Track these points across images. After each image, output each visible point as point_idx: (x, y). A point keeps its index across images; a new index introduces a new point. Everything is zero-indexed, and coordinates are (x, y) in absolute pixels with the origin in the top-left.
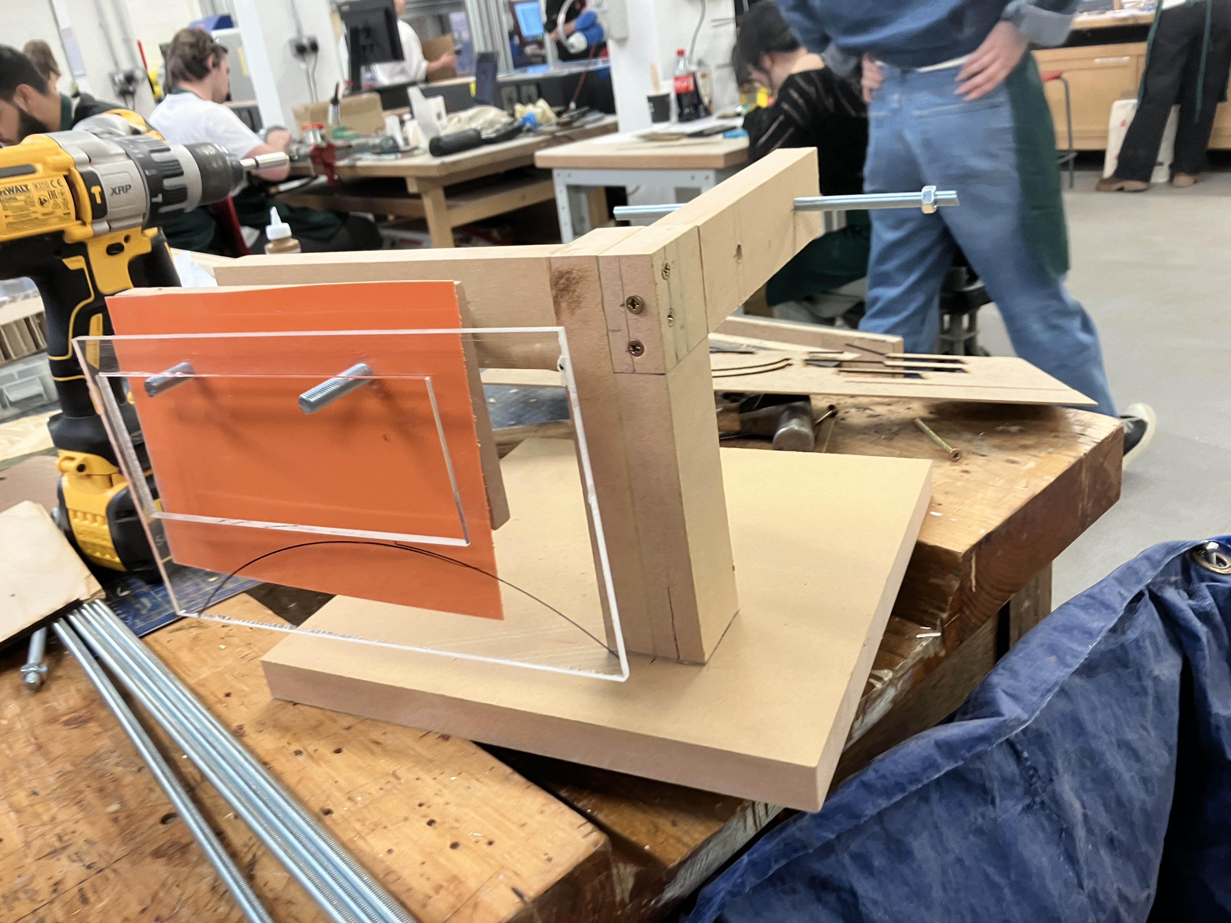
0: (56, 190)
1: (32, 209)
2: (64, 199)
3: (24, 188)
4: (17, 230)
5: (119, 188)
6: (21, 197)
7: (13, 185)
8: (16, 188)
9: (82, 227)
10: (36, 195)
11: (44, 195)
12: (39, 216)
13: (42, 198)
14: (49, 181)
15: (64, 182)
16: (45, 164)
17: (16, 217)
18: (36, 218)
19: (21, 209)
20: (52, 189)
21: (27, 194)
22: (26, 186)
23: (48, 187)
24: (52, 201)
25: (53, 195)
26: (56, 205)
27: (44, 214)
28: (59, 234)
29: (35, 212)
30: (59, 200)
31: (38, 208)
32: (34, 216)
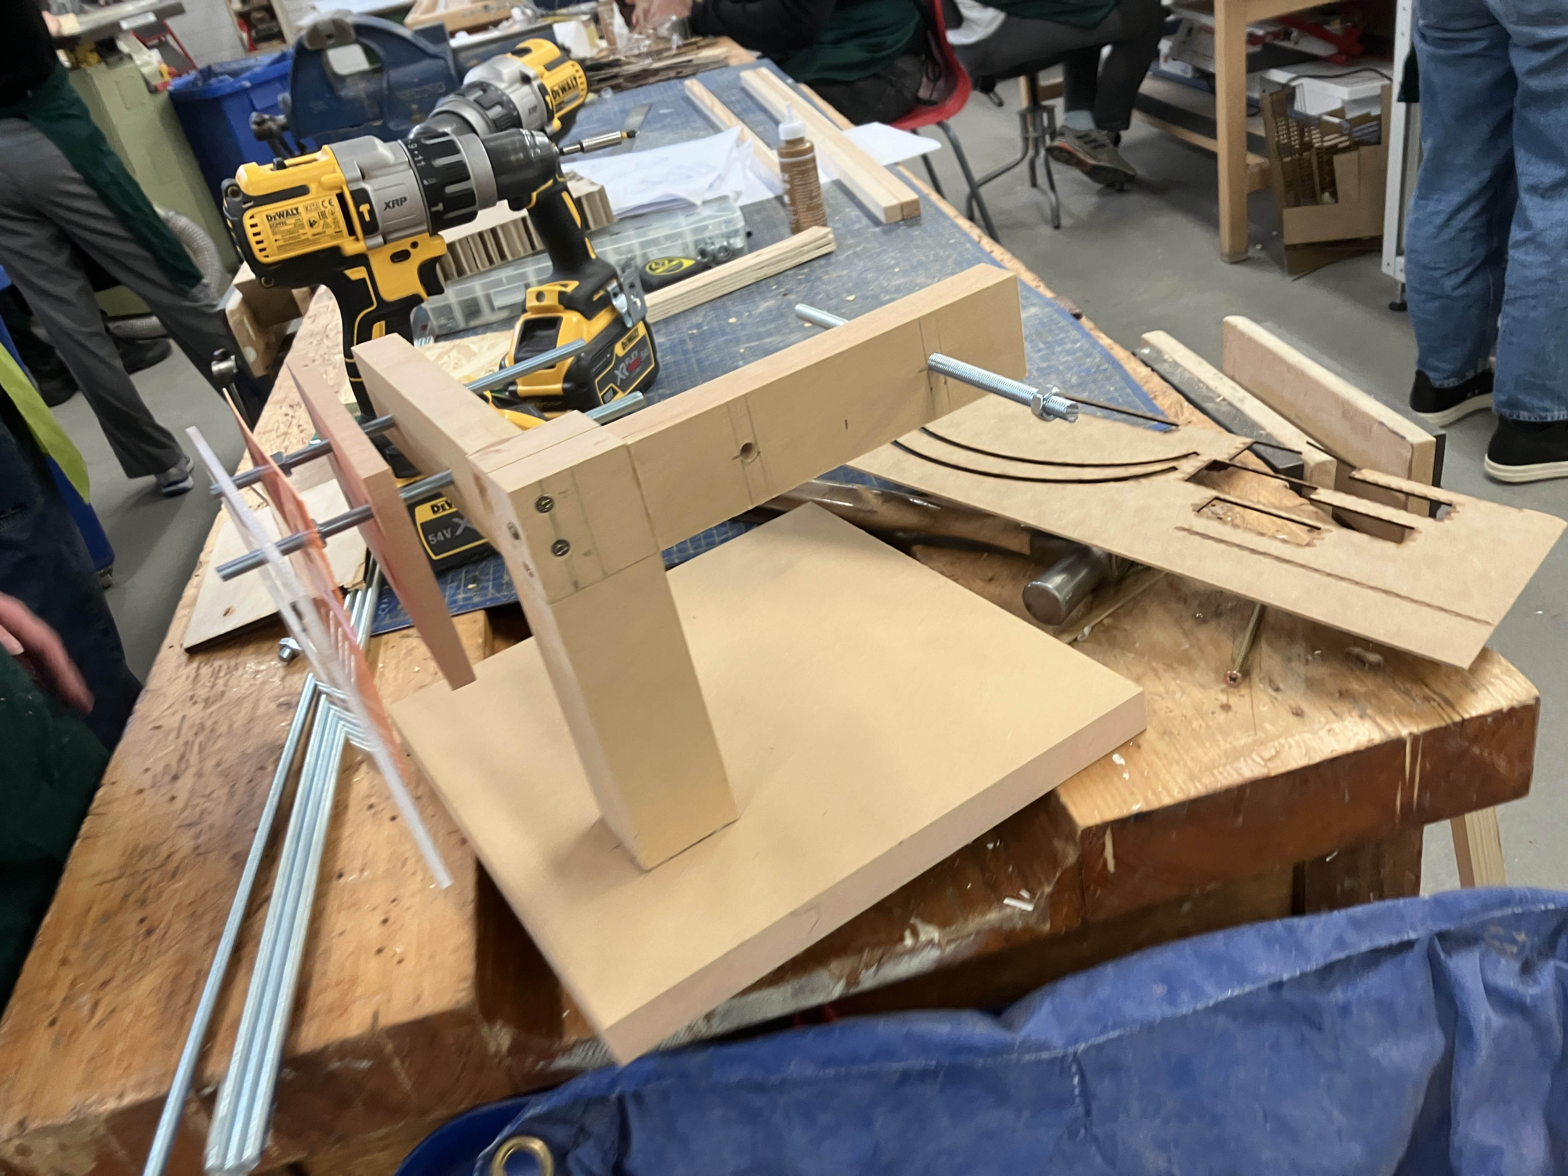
0: (327, 211)
1: (301, 231)
2: (335, 219)
3: (295, 212)
4: (286, 251)
5: (393, 201)
6: (291, 221)
7: (284, 209)
8: (287, 212)
9: (354, 242)
10: (305, 217)
11: (314, 216)
12: (309, 236)
13: (312, 220)
14: (320, 201)
15: (335, 202)
16: (320, 183)
17: (285, 240)
18: (307, 239)
19: (290, 232)
20: (323, 209)
21: (297, 217)
22: (297, 209)
23: (318, 208)
24: (322, 222)
25: (323, 215)
26: (326, 225)
27: (314, 235)
28: (336, 250)
29: (305, 234)
30: (330, 220)
31: (307, 228)
32: (303, 237)
